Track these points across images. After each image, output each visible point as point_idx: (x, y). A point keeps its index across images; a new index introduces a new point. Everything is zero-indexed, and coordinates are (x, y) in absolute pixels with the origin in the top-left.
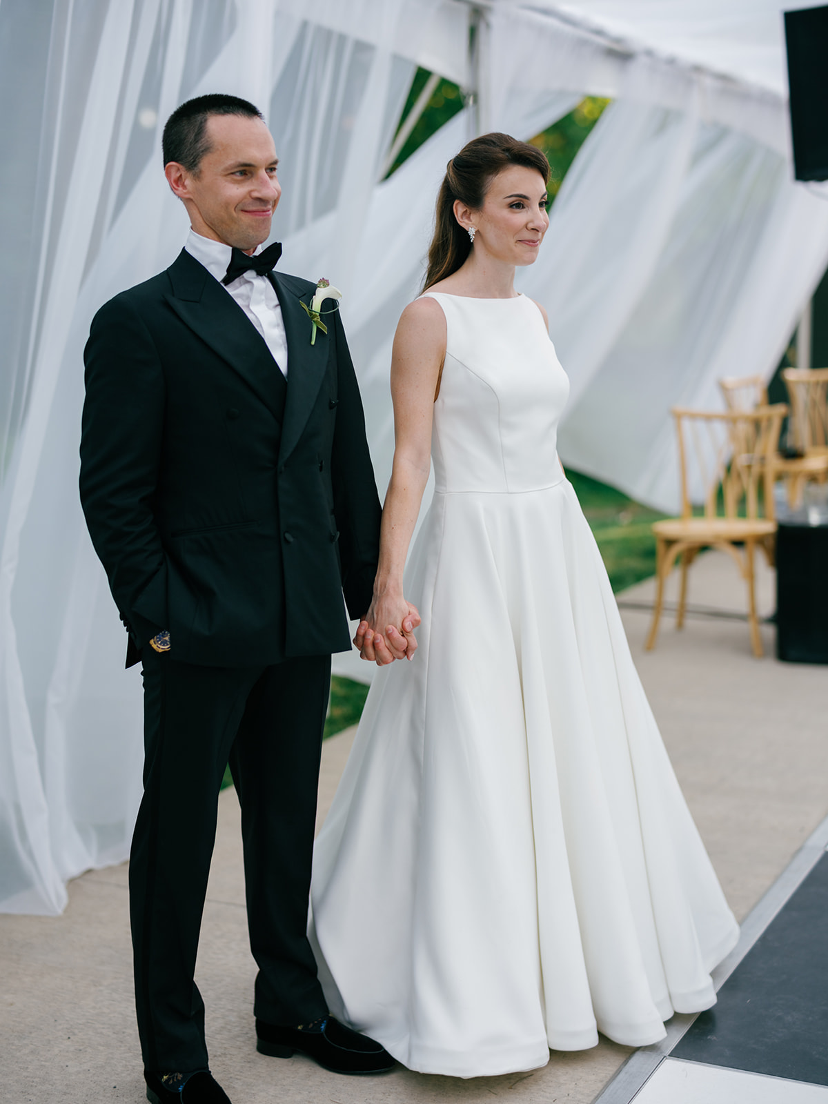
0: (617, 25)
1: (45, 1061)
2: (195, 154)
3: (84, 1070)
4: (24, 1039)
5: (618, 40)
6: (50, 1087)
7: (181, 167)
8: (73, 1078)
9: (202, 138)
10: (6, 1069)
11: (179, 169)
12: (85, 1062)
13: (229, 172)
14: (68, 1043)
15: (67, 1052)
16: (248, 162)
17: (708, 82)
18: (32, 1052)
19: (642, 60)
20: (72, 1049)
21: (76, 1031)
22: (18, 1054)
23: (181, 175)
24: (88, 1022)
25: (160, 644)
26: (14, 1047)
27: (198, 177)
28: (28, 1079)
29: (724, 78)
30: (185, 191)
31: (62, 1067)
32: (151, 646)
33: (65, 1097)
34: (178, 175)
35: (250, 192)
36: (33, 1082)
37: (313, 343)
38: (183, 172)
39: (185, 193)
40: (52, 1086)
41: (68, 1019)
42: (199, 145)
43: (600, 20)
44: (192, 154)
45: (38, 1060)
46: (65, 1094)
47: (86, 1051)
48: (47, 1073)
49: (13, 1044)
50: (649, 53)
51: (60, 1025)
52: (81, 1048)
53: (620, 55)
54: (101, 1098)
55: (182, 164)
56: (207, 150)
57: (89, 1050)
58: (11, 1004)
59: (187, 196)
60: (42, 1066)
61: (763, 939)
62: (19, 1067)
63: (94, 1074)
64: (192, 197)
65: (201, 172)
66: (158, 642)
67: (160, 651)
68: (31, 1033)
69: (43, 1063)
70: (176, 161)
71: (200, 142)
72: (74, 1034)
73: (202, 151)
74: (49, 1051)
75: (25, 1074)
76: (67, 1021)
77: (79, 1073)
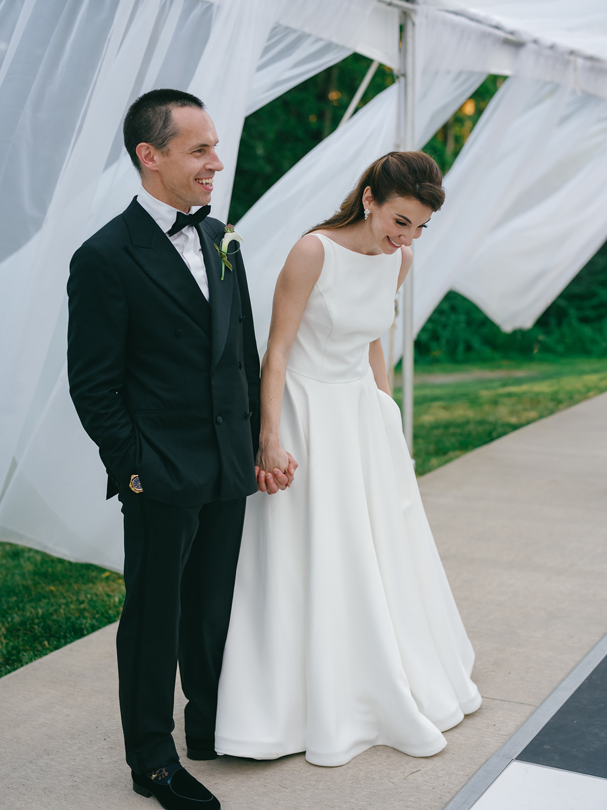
0: (510, 22)
1: (88, 755)
2: (164, 137)
3: (113, 762)
4: (75, 739)
5: (512, 33)
6: (90, 772)
7: (151, 147)
8: (106, 766)
9: (169, 125)
10: (61, 760)
11: (148, 148)
12: (114, 756)
13: (192, 151)
14: (104, 742)
15: (103, 749)
16: (205, 143)
17: (580, 62)
18: (79, 748)
19: (531, 47)
20: (106, 747)
21: (110, 735)
22: (70, 749)
23: (150, 152)
24: (119, 729)
25: (137, 488)
26: (67, 745)
27: (167, 154)
28: (75, 767)
29: (591, 58)
30: (154, 165)
31: (99, 759)
32: (130, 488)
33: (99, 780)
34: (147, 152)
35: (204, 166)
36: (79, 769)
37: (222, 279)
38: (152, 150)
39: (154, 167)
40: (91, 771)
41: (105, 726)
42: (167, 131)
43: (497, 19)
44: (162, 138)
45: (83, 754)
46: (99, 777)
47: (116, 749)
48: (88, 763)
49: (67, 743)
50: (535, 42)
51: (100, 730)
52: (113, 746)
53: (514, 44)
54: (124, 781)
55: (152, 145)
56: (174, 134)
57: (118, 748)
58: (68, 716)
59: (155, 169)
60: (85, 758)
61: (590, 678)
62: (70, 759)
63: (120, 764)
64: (158, 169)
65: (169, 150)
66: (135, 486)
67: (137, 492)
68: (79, 735)
69: (86, 756)
70: (146, 142)
71: (168, 127)
72: (109, 737)
73: (170, 136)
74: (91, 748)
75: (73, 763)
76: (104, 727)
77: (110, 763)
